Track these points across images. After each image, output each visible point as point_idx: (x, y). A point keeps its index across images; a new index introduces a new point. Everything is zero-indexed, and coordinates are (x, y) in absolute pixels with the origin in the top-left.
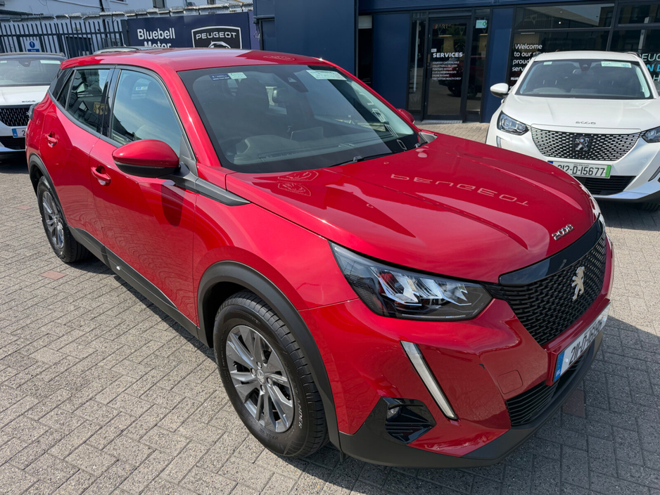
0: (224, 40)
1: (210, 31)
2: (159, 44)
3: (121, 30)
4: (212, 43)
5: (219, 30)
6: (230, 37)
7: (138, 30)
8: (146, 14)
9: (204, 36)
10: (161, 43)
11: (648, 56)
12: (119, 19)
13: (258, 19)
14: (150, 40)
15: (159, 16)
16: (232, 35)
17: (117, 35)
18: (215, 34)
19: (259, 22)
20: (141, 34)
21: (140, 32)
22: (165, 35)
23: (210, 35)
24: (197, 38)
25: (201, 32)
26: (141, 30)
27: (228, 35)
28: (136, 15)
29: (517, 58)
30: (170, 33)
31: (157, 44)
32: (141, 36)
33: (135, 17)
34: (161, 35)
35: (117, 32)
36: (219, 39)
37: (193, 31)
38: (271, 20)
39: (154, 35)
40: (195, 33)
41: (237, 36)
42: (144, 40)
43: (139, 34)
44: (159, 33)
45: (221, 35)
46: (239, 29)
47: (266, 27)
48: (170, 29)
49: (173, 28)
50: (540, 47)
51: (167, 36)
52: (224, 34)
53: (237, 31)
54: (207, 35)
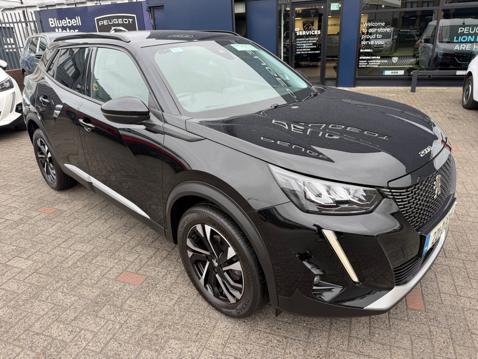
0: (123, 25)
1: (110, 19)
2: (68, 31)
3: (35, 20)
4: (113, 28)
5: (118, 17)
7: (50, 19)
8: (54, 6)
9: (105, 23)
10: (70, 30)
11: (469, 29)
12: (32, 10)
14: (61, 27)
15: (66, 7)
16: (129, 21)
17: (32, 24)
18: (115, 21)
19: (151, 9)
20: (52, 22)
21: (51, 21)
22: (73, 22)
23: (111, 22)
24: (100, 24)
25: (103, 19)
26: (52, 19)
27: (126, 21)
28: (47, 6)
29: (365, 34)
30: (77, 21)
31: (66, 30)
32: (52, 24)
33: (46, 9)
34: (69, 23)
35: (31, 22)
36: (118, 25)
37: (96, 19)
38: (161, 7)
39: (63, 23)
40: (98, 20)
41: (134, 22)
42: (55, 27)
43: (50, 23)
44: (68, 21)
45: (120, 21)
46: (135, 16)
47: (157, 13)
48: (77, 17)
49: (79, 17)
50: (383, 24)
51: (75, 24)
52: (123, 20)
53: (133, 18)
54: (108, 22)
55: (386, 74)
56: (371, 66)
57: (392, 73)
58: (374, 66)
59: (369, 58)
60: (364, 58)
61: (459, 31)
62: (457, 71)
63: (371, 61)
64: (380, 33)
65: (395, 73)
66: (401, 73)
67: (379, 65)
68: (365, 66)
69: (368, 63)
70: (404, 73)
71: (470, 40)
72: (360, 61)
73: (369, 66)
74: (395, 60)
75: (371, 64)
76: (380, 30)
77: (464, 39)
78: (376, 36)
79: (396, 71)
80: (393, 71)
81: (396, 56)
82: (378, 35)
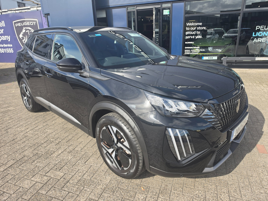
0: (30, 26)
1: (22, 22)
4: (24, 28)
5: (27, 21)
6: (33, 25)
9: (19, 25)
11: (264, 27)
13: (45, 14)
16: (34, 23)
18: (25, 24)
23: (22, 24)
24: (16, 26)
25: (18, 22)
27: (32, 24)
29: (188, 31)
36: (27, 26)
37: (13, 22)
40: (15, 23)
41: (36, 24)
45: (28, 24)
46: (37, 20)
48: (2, 21)
49: (3, 21)
50: (201, 24)
51: (1, 25)
52: (30, 23)
53: (36, 21)
54: (21, 24)
55: (204, 59)
56: (193, 54)
57: (209, 58)
58: (195, 54)
59: (192, 48)
60: (188, 48)
61: (257, 28)
62: (256, 58)
63: (193, 50)
64: (199, 30)
65: (210, 58)
66: (215, 58)
67: (199, 53)
68: (189, 54)
69: (191, 51)
70: (218, 58)
71: (265, 35)
72: (185, 50)
73: (191, 54)
74: (210, 49)
75: (193, 52)
76: (199, 28)
77: (260, 34)
78: (196, 33)
79: (211, 57)
80: (209, 57)
81: (211, 47)
82: (197, 32)
